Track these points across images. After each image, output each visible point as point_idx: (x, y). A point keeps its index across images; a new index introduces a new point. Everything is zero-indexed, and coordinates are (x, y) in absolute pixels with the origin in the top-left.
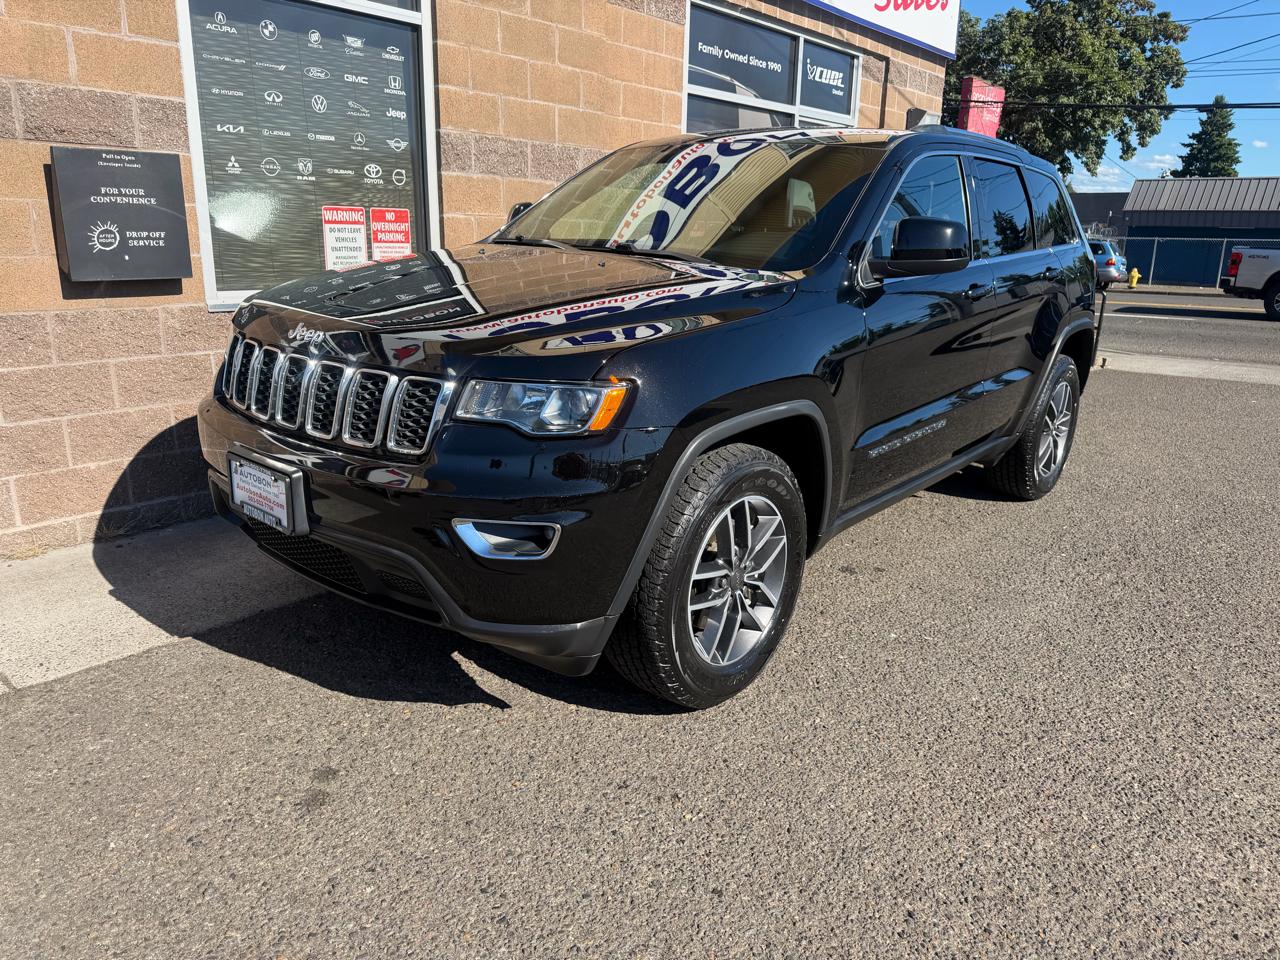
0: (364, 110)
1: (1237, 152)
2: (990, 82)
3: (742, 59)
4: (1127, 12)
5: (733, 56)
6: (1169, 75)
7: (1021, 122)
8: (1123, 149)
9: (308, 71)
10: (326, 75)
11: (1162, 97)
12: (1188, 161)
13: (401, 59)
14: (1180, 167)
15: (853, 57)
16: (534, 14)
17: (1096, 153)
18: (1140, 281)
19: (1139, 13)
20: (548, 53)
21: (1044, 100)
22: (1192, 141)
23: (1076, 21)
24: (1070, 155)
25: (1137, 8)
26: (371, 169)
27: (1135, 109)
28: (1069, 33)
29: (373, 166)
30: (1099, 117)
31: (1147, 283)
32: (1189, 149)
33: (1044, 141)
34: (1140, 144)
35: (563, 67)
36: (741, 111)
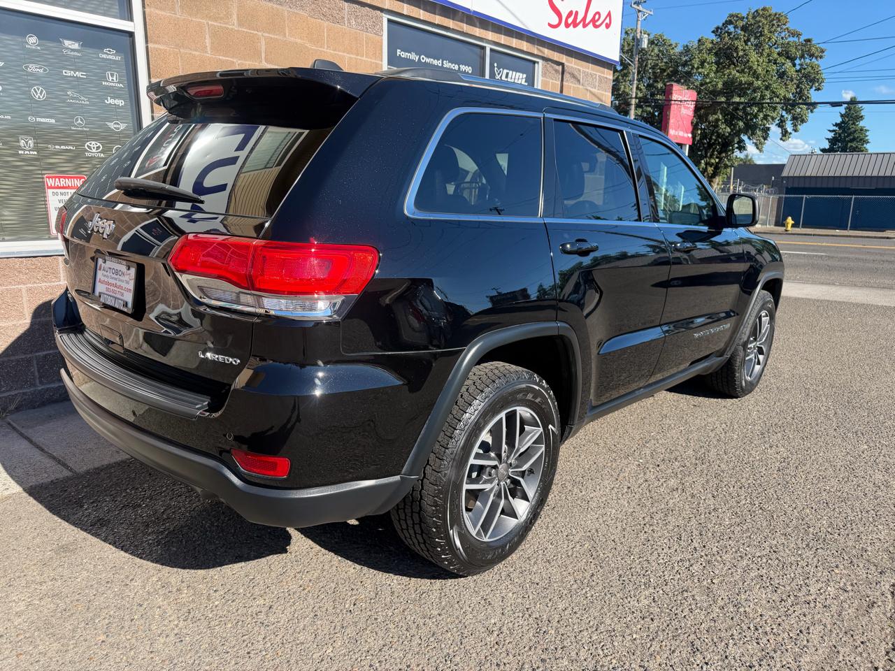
0: (83, 98)
1: (867, 136)
2: (686, 87)
3: (436, 62)
4: (782, 38)
5: (428, 60)
6: (813, 81)
7: (707, 115)
8: (782, 133)
9: (27, 67)
10: (45, 70)
11: (808, 97)
12: (833, 141)
13: (119, 58)
14: (827, 145)
15: (534, 62)
16: (240, 25)
17: (763, 137)
18: (793, 226)
19: (791, 39)
20: (255, 55)
21: (723, 99)
22: (835, 128)
23: (746, 44)
24: (745, 138)
25: (789, 36)
26: (92, 146)
27: (789, 105)
28: (741, 53)
29: (93, 143)
30: (762, 111)
31: (799, 227)
32: (833, 133)
33: (725, 128)
34: (793, 130)
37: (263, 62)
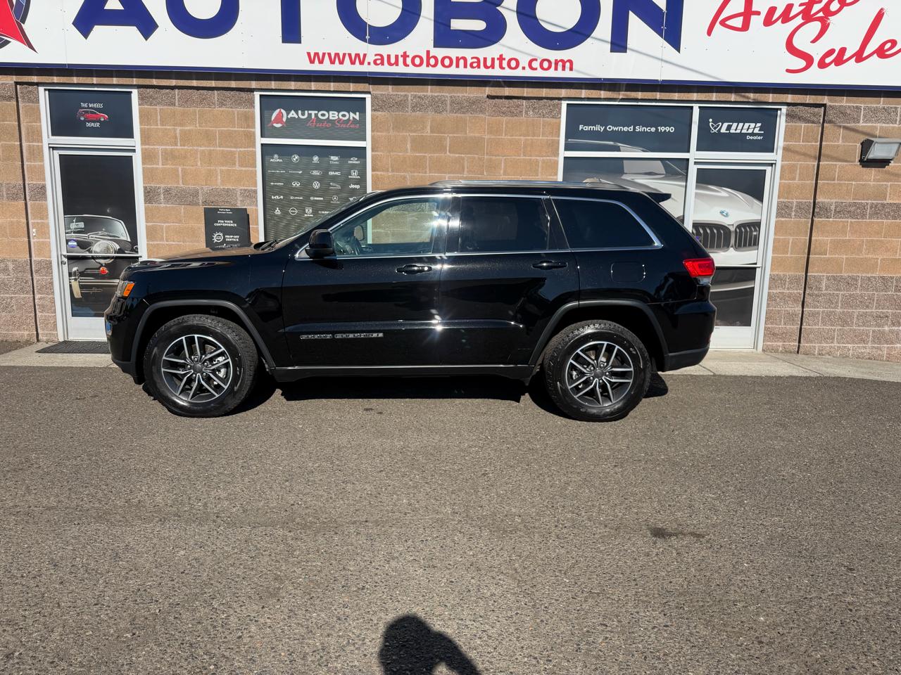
0: (338, 186)
3: (627, 129)
5: (617, 129)
9: (312, 172)
10: (320, 173)
13: (357, 162)
15: (776, 110)
20: (443, 149)
35: (452, 155)
36: (625, 161)
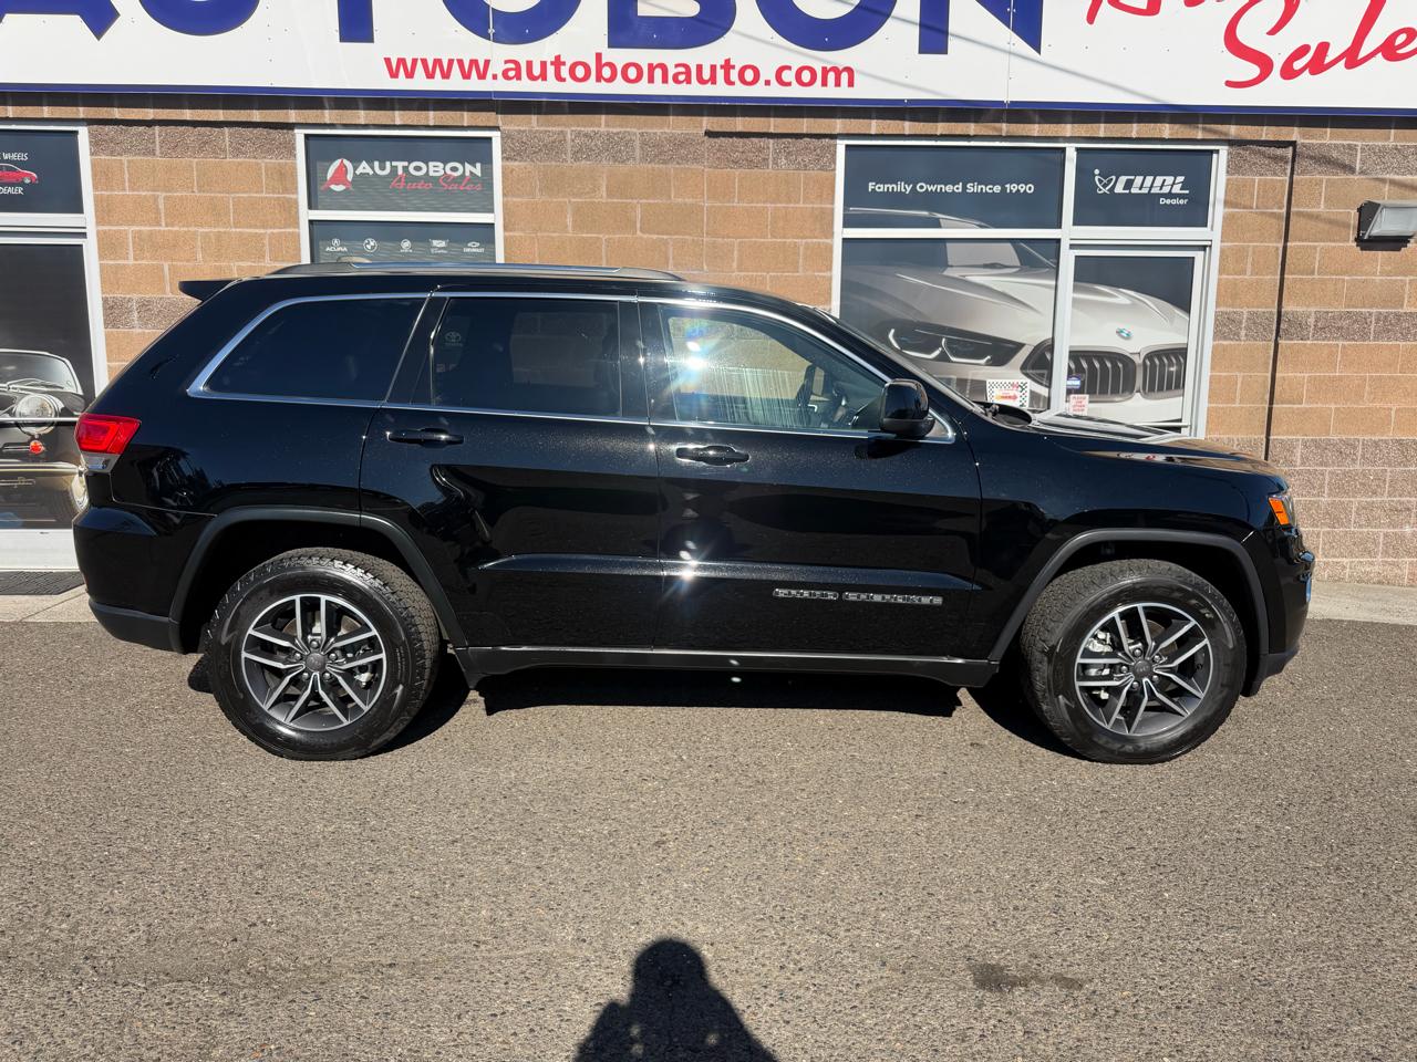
3: (949, 188)
13: (481, 251)
15: (1206, 153)
20: (630, 226)
36: (948, 245)
37: (638, 232)
